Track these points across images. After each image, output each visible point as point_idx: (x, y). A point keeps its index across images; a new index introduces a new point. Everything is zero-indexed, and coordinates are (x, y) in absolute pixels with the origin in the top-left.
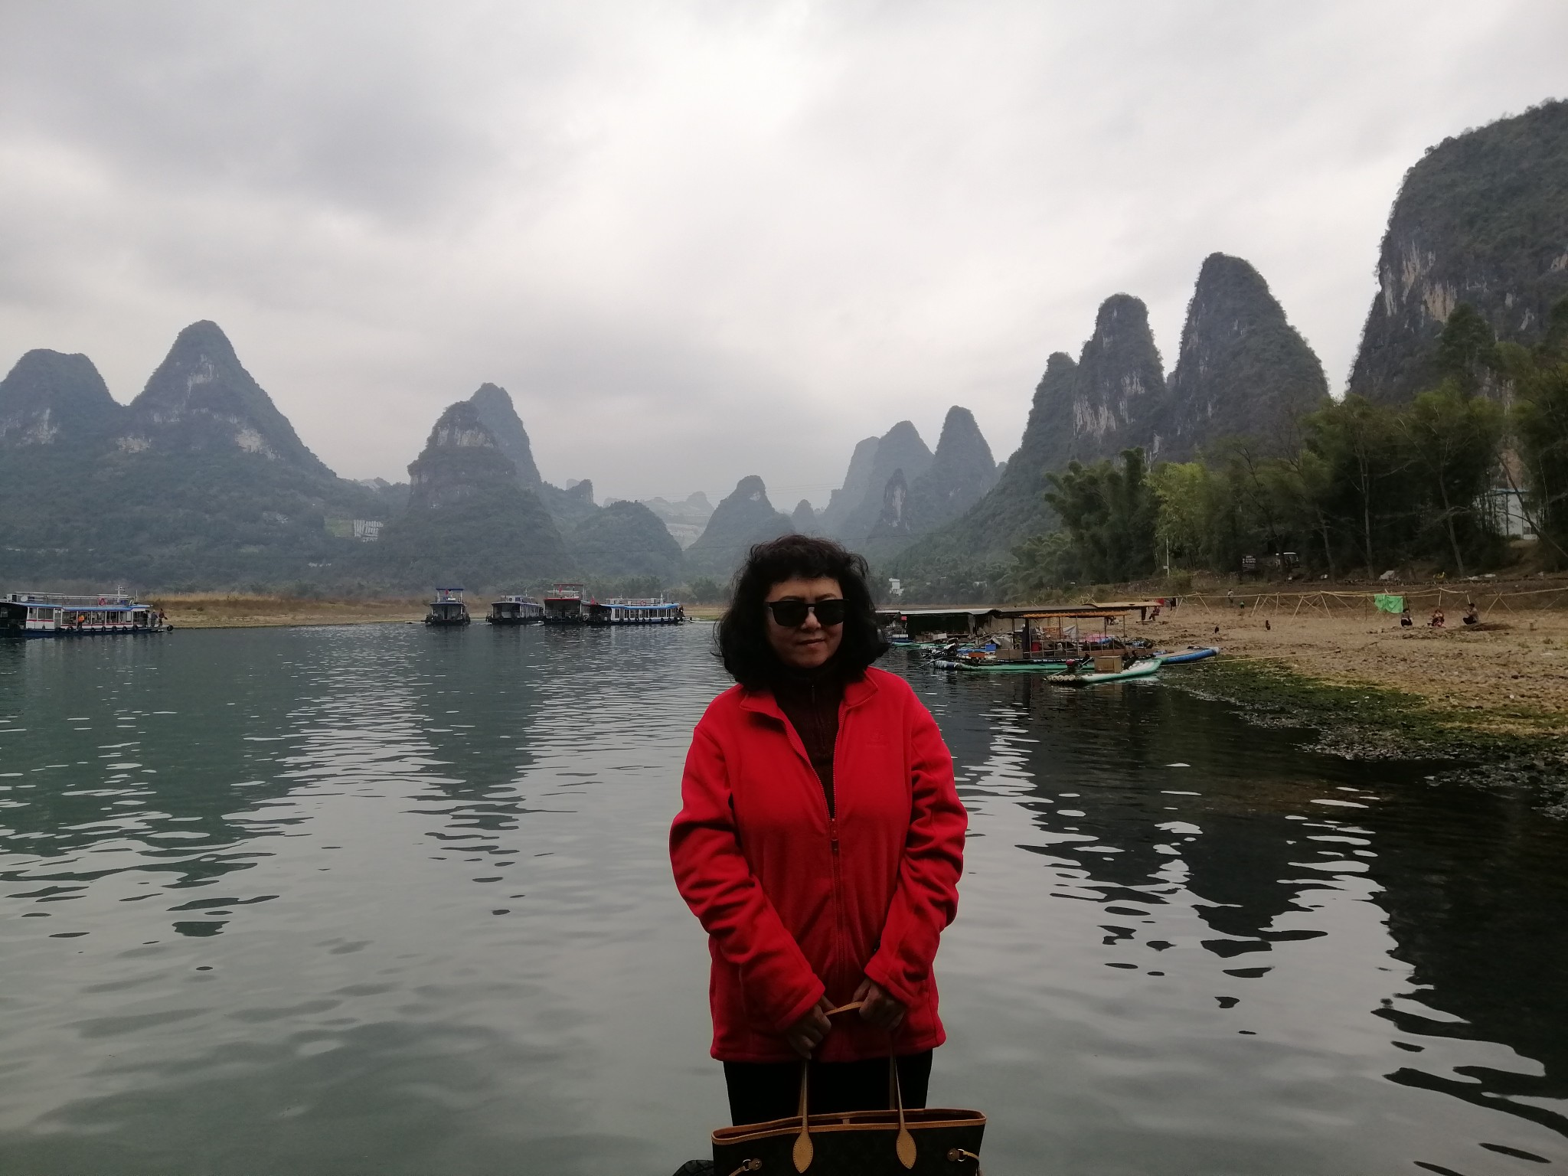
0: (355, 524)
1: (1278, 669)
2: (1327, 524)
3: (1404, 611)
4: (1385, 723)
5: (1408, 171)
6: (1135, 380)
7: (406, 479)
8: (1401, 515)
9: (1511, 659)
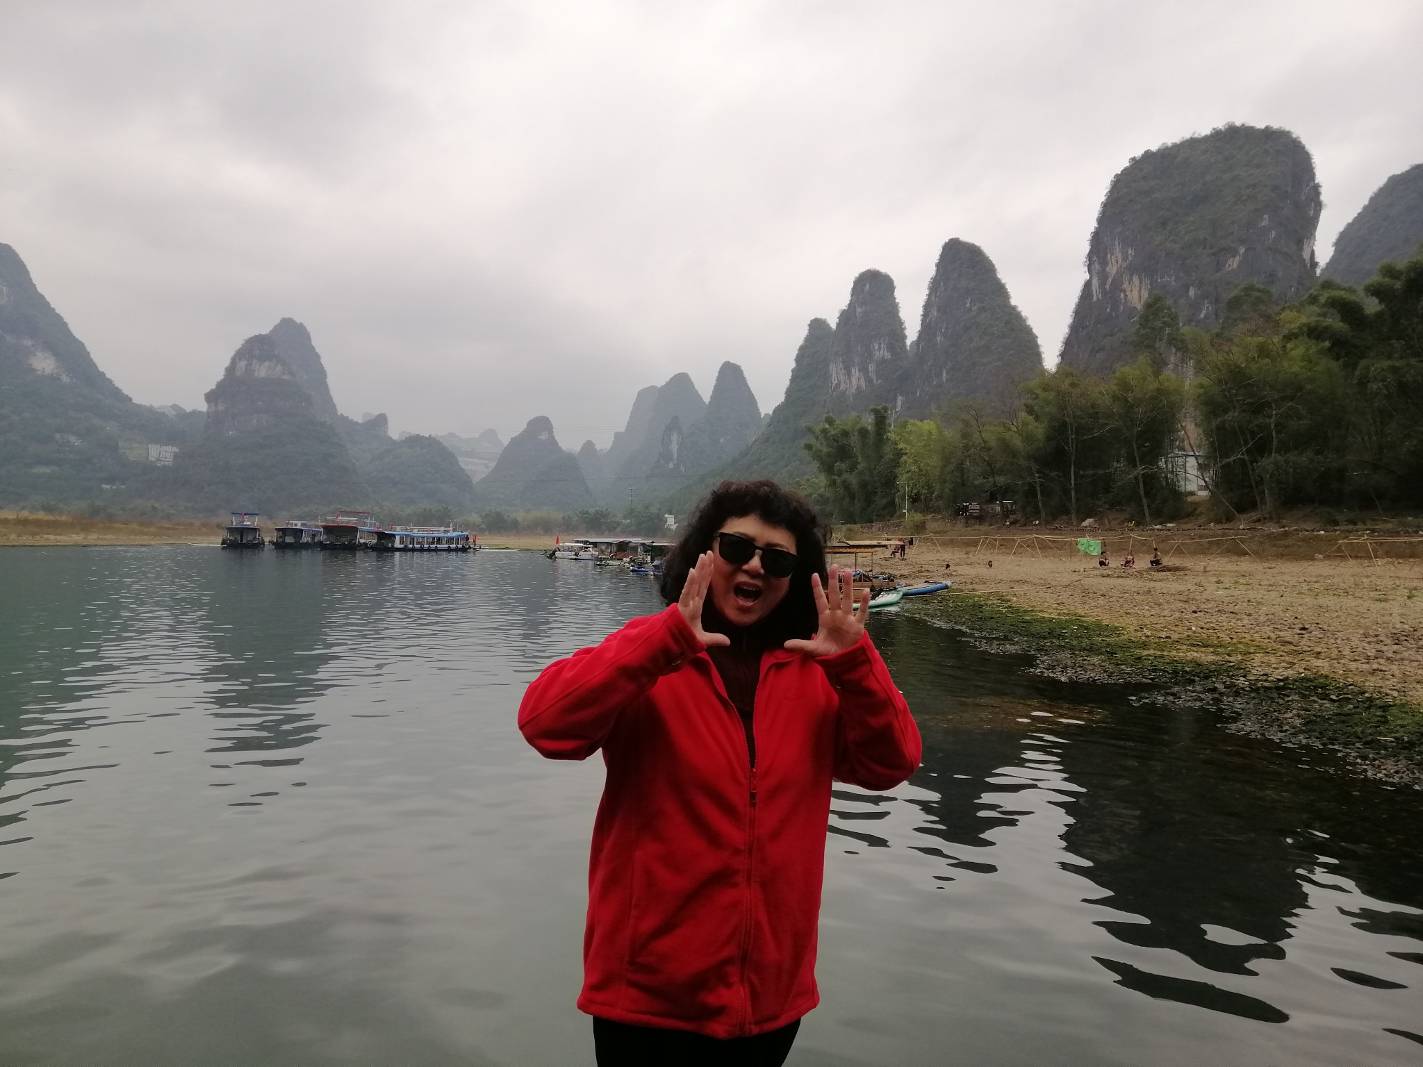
0: (150, 448)
1: (1000, 601)
2: (1039, 477)
3: (1102, 553)
4: (1092, 650)
5: (1115, 177)
6: (882, 346)
7: (203, 407)
8: (1101, 472)
9: (1191, 596)
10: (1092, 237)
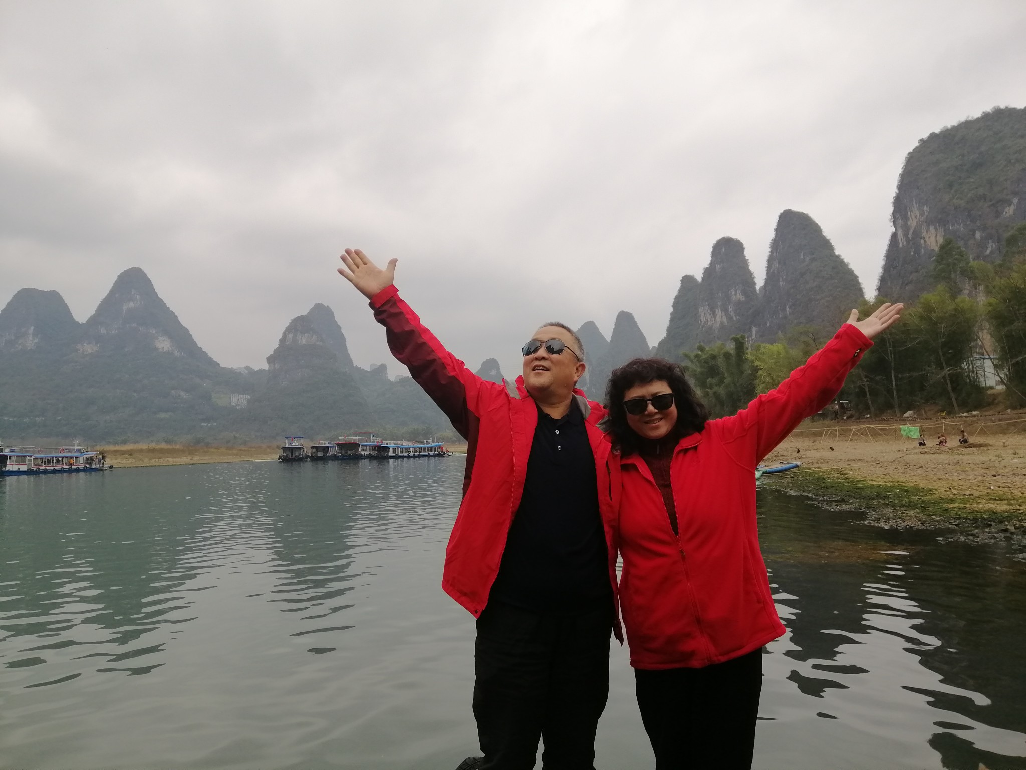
0: (232, 396)
1: (839, 475)
2: (867, 381)
3: (920, 436)
4: (910, 506)
5: (908, 155)
6: (738, 291)
7: (266, 367)
8: (915, 374)
9: (991, 465)
10: (895, 200)
